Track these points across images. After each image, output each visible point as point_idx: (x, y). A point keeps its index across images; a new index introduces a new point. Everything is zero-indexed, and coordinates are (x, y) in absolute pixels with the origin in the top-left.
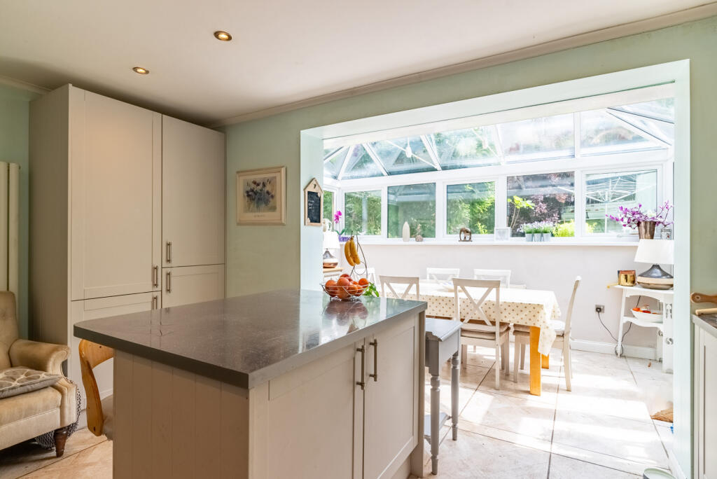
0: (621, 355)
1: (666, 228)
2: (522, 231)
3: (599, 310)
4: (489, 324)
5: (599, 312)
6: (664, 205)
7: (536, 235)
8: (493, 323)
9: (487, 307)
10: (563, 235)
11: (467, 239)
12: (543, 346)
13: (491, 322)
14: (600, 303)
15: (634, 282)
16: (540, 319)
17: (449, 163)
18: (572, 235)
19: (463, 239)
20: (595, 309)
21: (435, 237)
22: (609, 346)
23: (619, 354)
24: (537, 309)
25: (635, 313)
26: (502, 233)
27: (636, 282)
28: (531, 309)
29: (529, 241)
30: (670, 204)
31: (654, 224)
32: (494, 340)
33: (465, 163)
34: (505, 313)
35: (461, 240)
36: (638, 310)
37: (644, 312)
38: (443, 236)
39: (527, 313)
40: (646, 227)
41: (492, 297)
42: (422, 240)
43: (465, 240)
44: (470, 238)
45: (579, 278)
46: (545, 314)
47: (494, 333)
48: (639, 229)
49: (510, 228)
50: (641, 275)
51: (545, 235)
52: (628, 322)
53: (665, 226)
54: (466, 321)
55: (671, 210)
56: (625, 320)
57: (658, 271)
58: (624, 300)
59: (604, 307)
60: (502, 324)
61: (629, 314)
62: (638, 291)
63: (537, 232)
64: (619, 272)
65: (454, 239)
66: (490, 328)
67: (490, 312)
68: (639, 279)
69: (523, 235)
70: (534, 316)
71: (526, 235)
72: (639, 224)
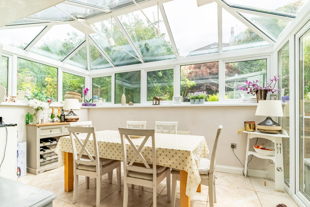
0: (247, 176)
1: (273, 94)
2: (188, 98)
3: (233, 146)
4: (147, 166)
5: (233, 148)
6: (273, 78)
7: (196, 100)
8: (151, 166)
9: (146, 152)
10: (212, 100)
11: (157, 103)
12: (190, 189)
13: (149, 165)
14: (234, 142)
15: (254, 129)
16: (187, 164)
17: (147, 58)
18: (217, 100)
19: (154, 103)
20: (230, 146)
21: (140, 103)
22: (239, 170)
23: (245, 176)
24: (185, 155)
25: (255, 149)
26: (177, 99)
27: (256, 129)
28: (180, 155)
29: (192, 104)
30: (277, 77)
31: (266, 91)
32: (152, 180)
33: (157, 58)
34: (161, 158)
35: (153, 104)
36: (258, 147)
37: (262, 149)
38: (145, 102)
39: (177, 158)
40: (261, 93)
41: (149, 144)
42: (132, 105)
43: (156, 104)
44: (159, 103)
45: (221, 127)
46: (191, 160)
47: (151, 175)
48: (257, 95)
49: (181, 96)
50: (259, 124)
51: (201, 100)
52: (251, 155)
53: (273, 92)
54: (131, 164)
55: (277, 81)
56: (249, 153)
57: (271, 121)
58: (248, 141)
59: (236, 144)
60: (158, 167)
61: (251, 149)
62: (257, 134)
63: (197, 98)
64: (245, 122)
65: (150, 104)
66: (148, 171)
67: (149, 157)
68: (258, 127)
69: (189, 101)
70: (183, 161)
71: (191, 100)
72: (257, 92)
